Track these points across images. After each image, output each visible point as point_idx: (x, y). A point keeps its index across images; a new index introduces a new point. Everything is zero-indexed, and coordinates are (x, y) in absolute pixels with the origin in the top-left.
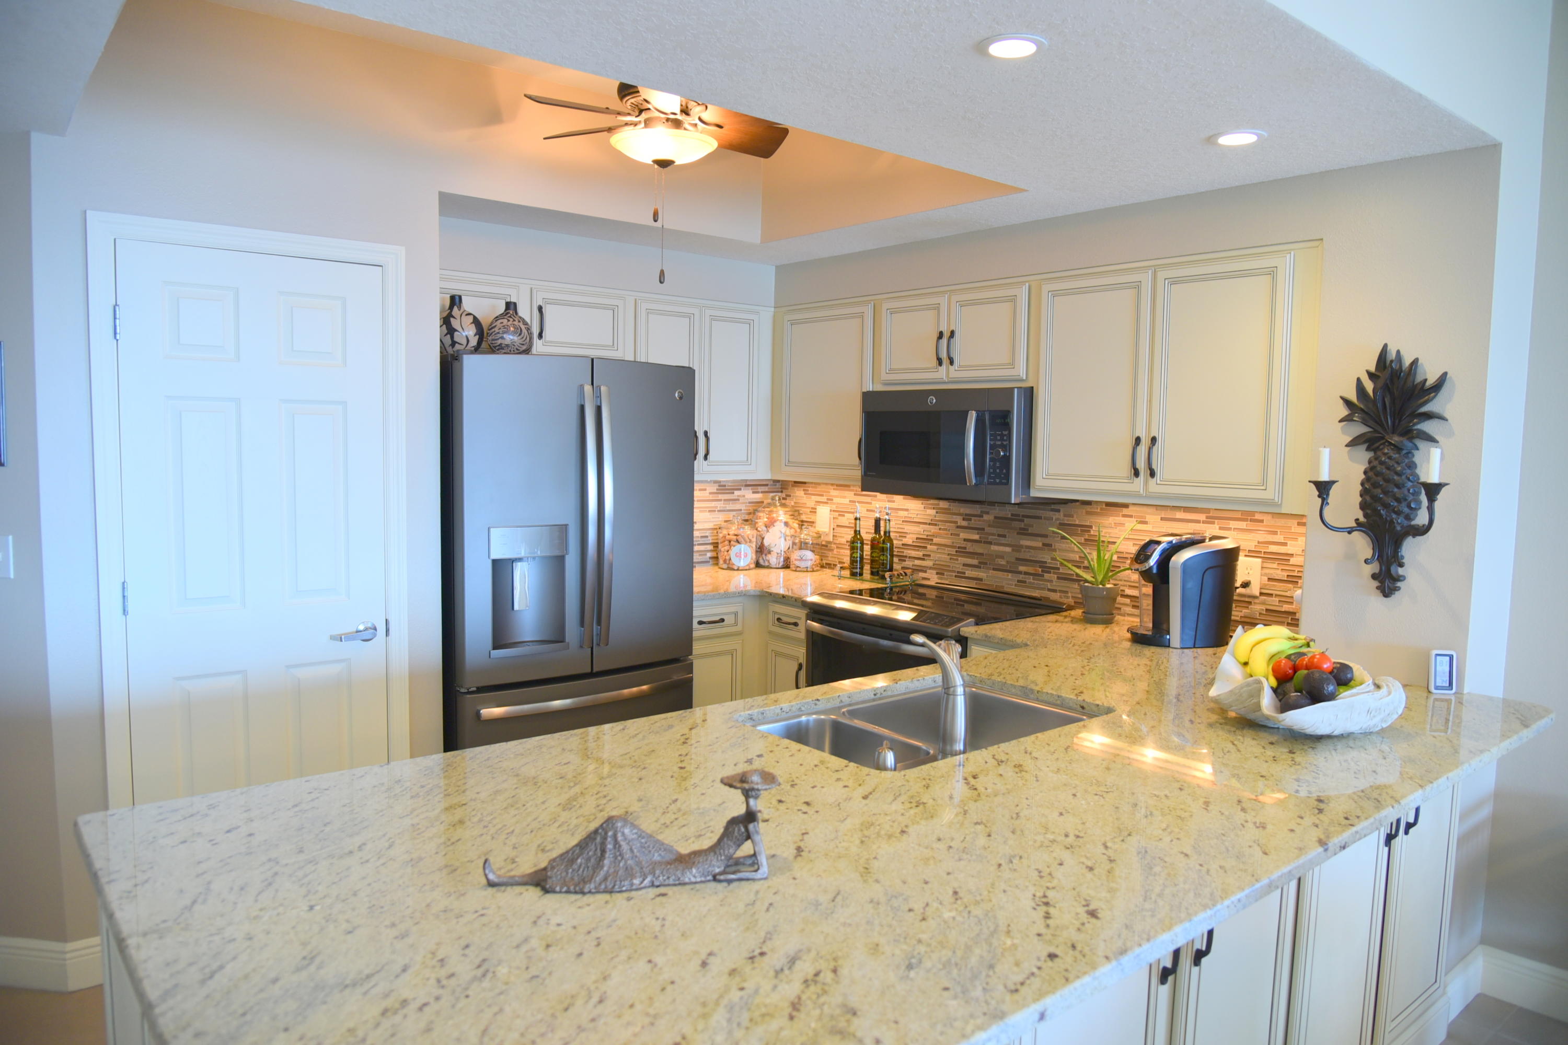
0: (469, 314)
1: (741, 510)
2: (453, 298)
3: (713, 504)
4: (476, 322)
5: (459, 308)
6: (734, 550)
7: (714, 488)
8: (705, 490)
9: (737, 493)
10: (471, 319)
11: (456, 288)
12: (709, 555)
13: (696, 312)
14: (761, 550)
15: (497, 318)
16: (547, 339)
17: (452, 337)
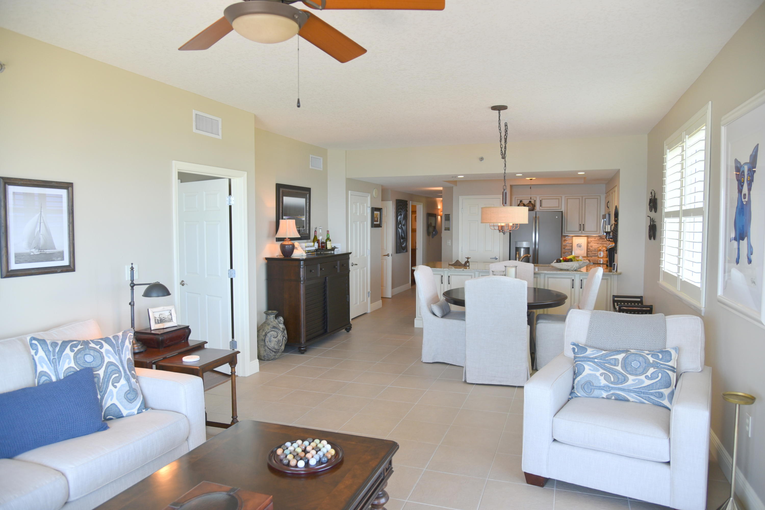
0: (523, 204)
2: (520, 201)
3: (598, 242)
5: (521, 203)
6: (599, 253)
7: (599, 238)
11: (521, 198)
13: (581, 198)
16: (543, 206)
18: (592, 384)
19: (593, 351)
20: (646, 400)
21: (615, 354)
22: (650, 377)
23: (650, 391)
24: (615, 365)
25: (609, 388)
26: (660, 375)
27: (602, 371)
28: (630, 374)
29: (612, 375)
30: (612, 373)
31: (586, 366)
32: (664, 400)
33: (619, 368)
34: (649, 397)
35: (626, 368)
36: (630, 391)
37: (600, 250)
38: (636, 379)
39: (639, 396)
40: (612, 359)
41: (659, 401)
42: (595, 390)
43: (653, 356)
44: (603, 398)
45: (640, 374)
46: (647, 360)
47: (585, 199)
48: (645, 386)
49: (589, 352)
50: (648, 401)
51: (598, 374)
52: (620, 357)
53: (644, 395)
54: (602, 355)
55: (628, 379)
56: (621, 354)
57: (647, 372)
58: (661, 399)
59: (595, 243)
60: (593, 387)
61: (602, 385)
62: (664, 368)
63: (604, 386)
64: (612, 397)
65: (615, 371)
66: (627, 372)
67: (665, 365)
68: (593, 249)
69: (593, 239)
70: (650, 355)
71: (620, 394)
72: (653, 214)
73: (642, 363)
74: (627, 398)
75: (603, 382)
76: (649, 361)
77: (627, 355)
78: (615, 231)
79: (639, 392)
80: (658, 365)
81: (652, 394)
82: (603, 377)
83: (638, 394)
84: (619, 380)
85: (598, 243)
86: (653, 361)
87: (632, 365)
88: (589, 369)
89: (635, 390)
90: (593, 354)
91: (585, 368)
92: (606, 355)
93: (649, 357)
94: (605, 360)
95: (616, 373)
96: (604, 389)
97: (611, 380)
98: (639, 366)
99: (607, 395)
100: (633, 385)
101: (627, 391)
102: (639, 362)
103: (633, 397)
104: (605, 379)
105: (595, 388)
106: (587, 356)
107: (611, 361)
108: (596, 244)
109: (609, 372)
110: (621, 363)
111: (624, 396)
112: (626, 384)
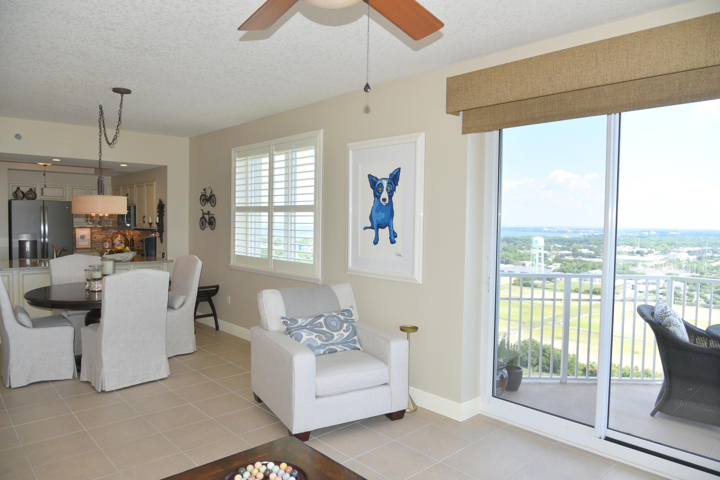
0: (21, 191)
1: (110, 235)
2: (17, 188)
3: (102, 233)
4: (23, 192)
5: (19, 190)
6: (105, 243)
8: (99, 229)
9: (109, 230)
10: (21, 192)
11: (19, 186)
12: (100, 245)
13: (87, 188)
14: (113, 244)
15: (27, 192)
16: (44, 195)
17: (17, 196)
18: (311, 346)
19: (303, 320)
20: (348, 347)
21: (318, 319)
22: (346, 330)
23: (349, 340)
24: (321, 327)
25: (324, 346)
26: (351, 327)
27: (315, 334)
28: (334, 331)
29: (323, 336)
30: (322, 334)
31: (302, 333)
32: (357, 345)
33: (325, 329)
34: (349, 345)
35: (329, 328)
36: (338, 344)
37: (106, 241)
38: (339, 334)
39: (344, 346)
40: (318, 323)
41: (355, 345)
42: (315, 350)
43: (342, 315)
44: (320, 355)
45: (339, 330)
46: (339, 319)
47: (91, 190)
48: (346, 338)
49: (300, 321)
50: (349, 348)
51: (313, 337)
52: (322, 320)
53: (346, 344)
54: (310, 321)
55: (334, 336)
56: (321, 318)
57: (343, 327)
58: (356, 344)
59: (98, 234)
60: (313, 348)
61: (319, 344)
62: (351, 322)
63: (321, 345)
64: (327, 352)
65: (323, 332)
66: (331, 330)
67: (351, 319)
68: (97, 240)
69: (97, 230)
70: (340, 315)
71: (332, 348)
72: (208, 207)
73: (337, 321)
74: (337, 350)
75: (319, 342)
76: (342, 319)
77: (325, 319)
78: (161, 222)
79: (344, 342)
80: (348, 321)
81: (350, 342)
82: (318, 338)
83: (343, 344)
84: (328, 338)
85: (101, 235)
86: (344, 318)
87: (332, 325)
88: (306, 335)
89: (341, 342)
90: (304, 322)
91: (302, 335)
92: (313, 321)
93: (340, 316)
94: (313, 325)
95: (325, 333)
96: (322, 347)
97: (324, 339)
98: (337, 324)
99: (324, 352)
100: (338, 338)
101: (336, 344)
102: (335, 321)
103: (340, 348)
104: (319, 340)
105: (314, 348)
106: (300, 325)
107: (317, 325)
108: (100, 236)
109: (320, 333)
110: (325, 325)
111: (335, 349)
112: (334, 339)
